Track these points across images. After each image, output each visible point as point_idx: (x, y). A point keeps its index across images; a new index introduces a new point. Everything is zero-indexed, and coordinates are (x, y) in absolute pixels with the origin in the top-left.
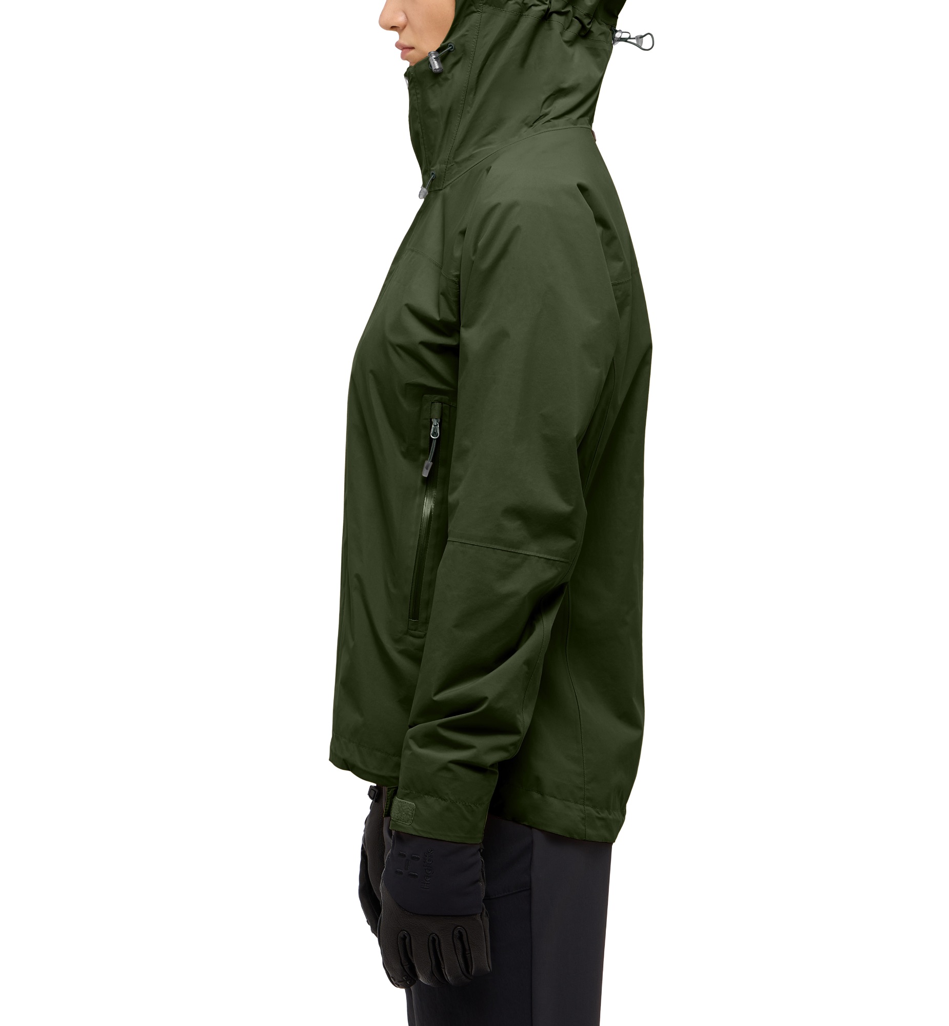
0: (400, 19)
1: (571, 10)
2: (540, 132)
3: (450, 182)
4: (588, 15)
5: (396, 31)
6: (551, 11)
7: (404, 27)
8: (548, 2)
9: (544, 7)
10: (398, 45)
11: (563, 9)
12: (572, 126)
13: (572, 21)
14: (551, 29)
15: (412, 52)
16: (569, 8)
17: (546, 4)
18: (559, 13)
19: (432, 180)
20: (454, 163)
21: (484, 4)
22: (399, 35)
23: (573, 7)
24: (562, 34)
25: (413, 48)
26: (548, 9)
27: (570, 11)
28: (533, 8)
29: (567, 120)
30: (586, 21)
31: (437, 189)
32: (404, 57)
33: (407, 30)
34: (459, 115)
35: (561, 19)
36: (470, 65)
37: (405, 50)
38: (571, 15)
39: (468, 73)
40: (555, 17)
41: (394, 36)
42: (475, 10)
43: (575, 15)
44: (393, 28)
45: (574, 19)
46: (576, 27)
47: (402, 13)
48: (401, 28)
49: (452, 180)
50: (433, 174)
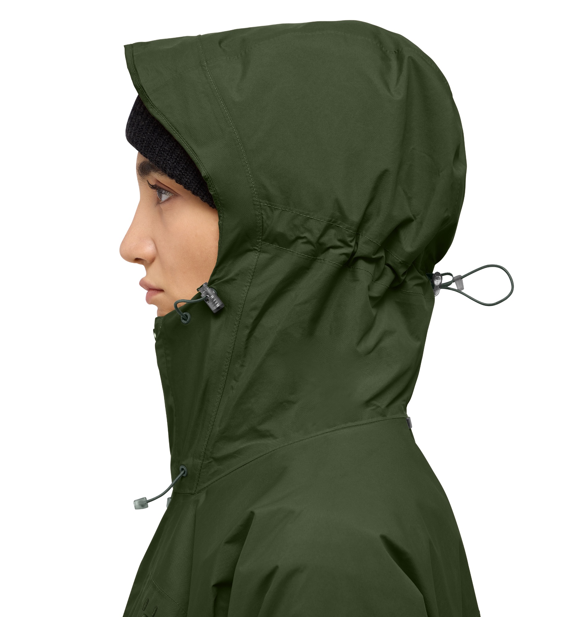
0: (148, 250)
1: (384, 255)
2: (336, 428)
3: (205, 485)
4: (404, 264)
5: (142, 264)
6: (356, 255)
7: (153, 260)
8: (353, 244)
9: (349, 250)
10: (143, 284)
11: (374, 255)
12: (380, 418)
13: (384, 269)
14: (355, 279)
15: (160, 296)
16: (382, 254)
17: (350, 246)
18: (367, 259)
19: (182, 477)
20: (211, 460)
21: (264, 240)
22: (146, 269)
23: (387, 253)
24: (369, 288)
25: (161, 291)
26: (354, 253)
27: (383, 257)
28: (332, 251)
29: (374, 409)
30: (401, 271)
31: (188, 491)
32: (149, 301)
33: (156, 264)
34: (219, 391)
35: (371, 268)
36: (236, 323)
37: (151, 292)
38: (383, 262)
39: (233, 334)
40: (362, 265)
41: (140, 271)
42: (251, 248)
43: (388, 263)
44: (137, 260)
45: (386, 266)
46: (389, 277)
47: (150, 242)
48: (148, 262)
49: (209, 483)
50: (183, 469)
